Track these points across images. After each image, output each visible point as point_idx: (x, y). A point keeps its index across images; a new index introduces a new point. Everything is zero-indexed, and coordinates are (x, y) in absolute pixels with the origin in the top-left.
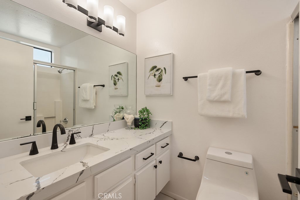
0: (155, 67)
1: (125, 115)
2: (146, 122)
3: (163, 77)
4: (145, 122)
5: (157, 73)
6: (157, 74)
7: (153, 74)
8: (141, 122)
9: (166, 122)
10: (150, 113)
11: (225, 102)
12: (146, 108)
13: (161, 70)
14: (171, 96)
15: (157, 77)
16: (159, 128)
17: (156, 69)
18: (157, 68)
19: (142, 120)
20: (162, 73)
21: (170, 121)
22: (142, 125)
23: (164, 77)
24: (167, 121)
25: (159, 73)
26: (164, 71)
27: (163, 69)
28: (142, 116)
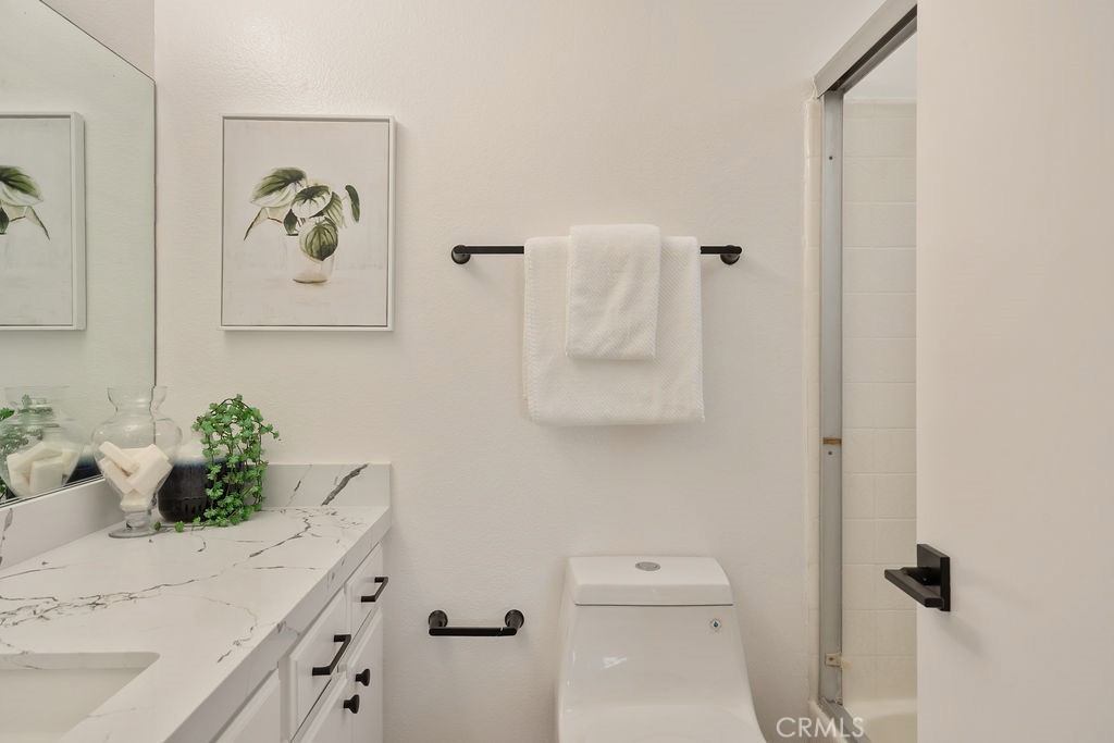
0: (294, 176)
1: (108, 448)
2: (249, 480)
3: (340, 232)
4: (241, 482)
5: (304, 210)
6: (306, 216)
7: (282, 215)
8: (219, 484)
9: (358, 471)
10: (269, 429)
11: (636, 362)
12: (238, 402)
13: (328, 198)
14: (382, 334)
15: (305, 229)
16: (319, 507)
17: (300, 189)
18: (303, 182)
19: (225, 470)
20: (334, 214)
21: (379, 460)
22: (229, 500)
23: (348, 234)
24: (366, 466)
25: (320, 214)
26: (346, 203)
27: (343, 195)
28: (223, 450)
